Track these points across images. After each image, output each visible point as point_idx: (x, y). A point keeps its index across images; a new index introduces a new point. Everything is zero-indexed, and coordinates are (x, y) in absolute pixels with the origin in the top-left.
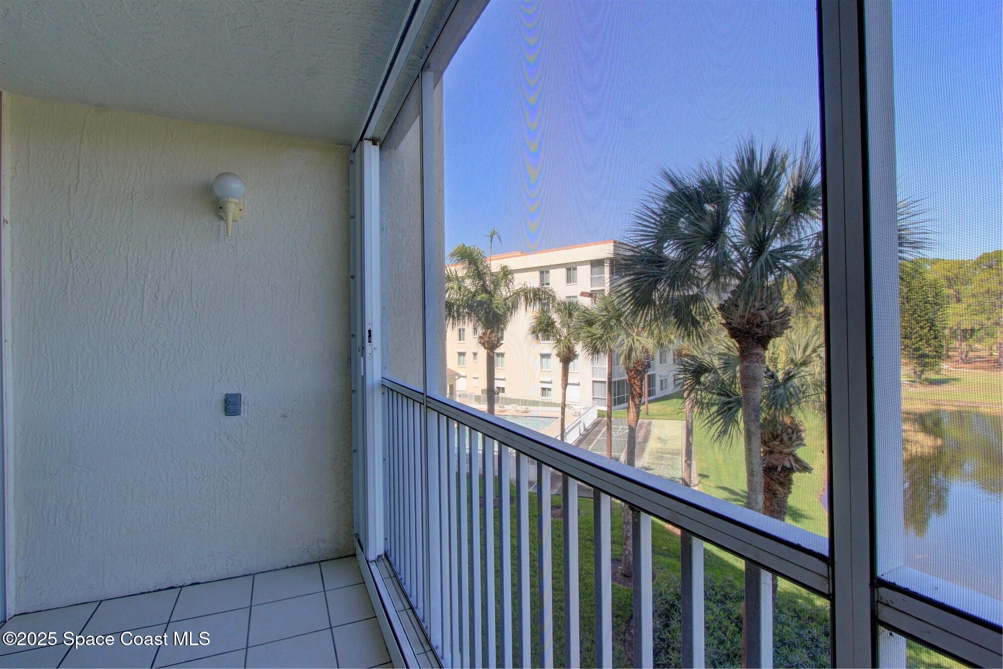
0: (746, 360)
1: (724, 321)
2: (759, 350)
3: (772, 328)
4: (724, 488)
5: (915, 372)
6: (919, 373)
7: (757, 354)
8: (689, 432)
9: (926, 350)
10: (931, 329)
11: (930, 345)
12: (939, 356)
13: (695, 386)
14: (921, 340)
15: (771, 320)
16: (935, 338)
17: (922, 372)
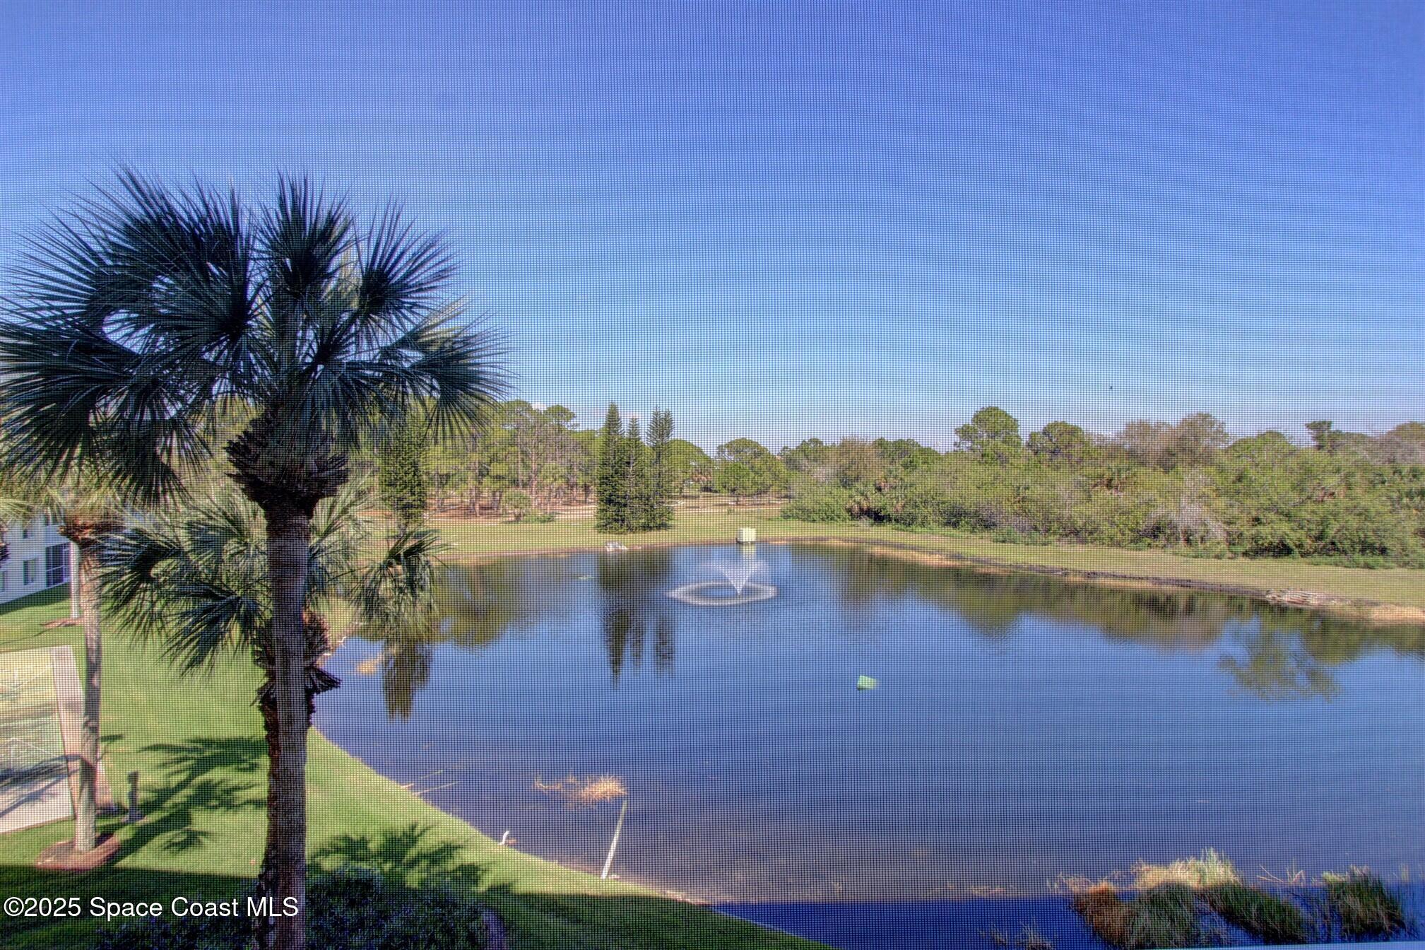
0: (280, 536)
1: (235, 471)
2: (301, 520)
3: (322, 483)
4: (156, 748)
5: (399, 526)
6: (403, 526)
7: (300, 525)
8: (93, 667)
9: (410, 499)
10: (415, 475)
11: (413, 494)
12: (423, 506)
13: (139, 584)
14: (405, 487)
15: (322, 470)
16: (419, 485)
17: (406, 525)
